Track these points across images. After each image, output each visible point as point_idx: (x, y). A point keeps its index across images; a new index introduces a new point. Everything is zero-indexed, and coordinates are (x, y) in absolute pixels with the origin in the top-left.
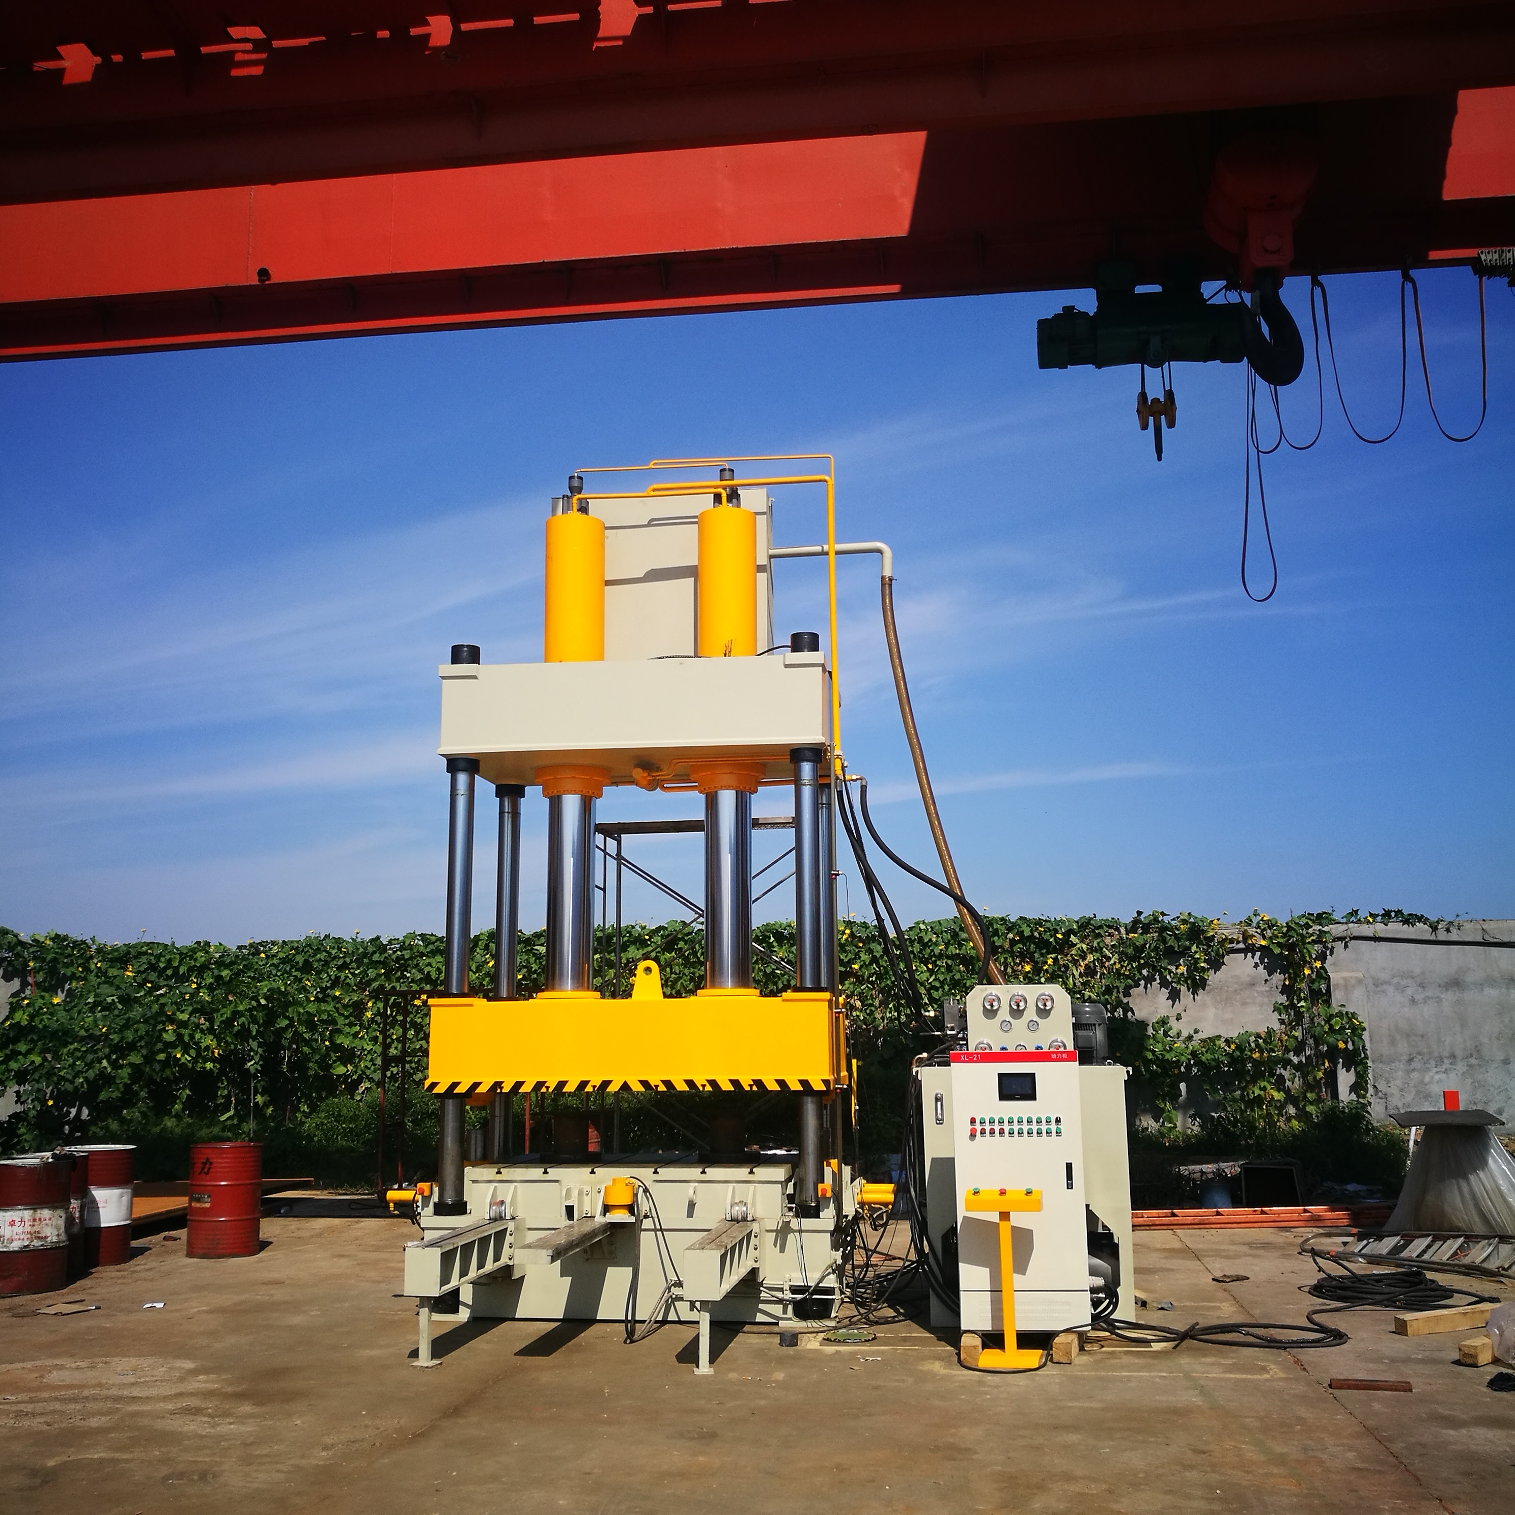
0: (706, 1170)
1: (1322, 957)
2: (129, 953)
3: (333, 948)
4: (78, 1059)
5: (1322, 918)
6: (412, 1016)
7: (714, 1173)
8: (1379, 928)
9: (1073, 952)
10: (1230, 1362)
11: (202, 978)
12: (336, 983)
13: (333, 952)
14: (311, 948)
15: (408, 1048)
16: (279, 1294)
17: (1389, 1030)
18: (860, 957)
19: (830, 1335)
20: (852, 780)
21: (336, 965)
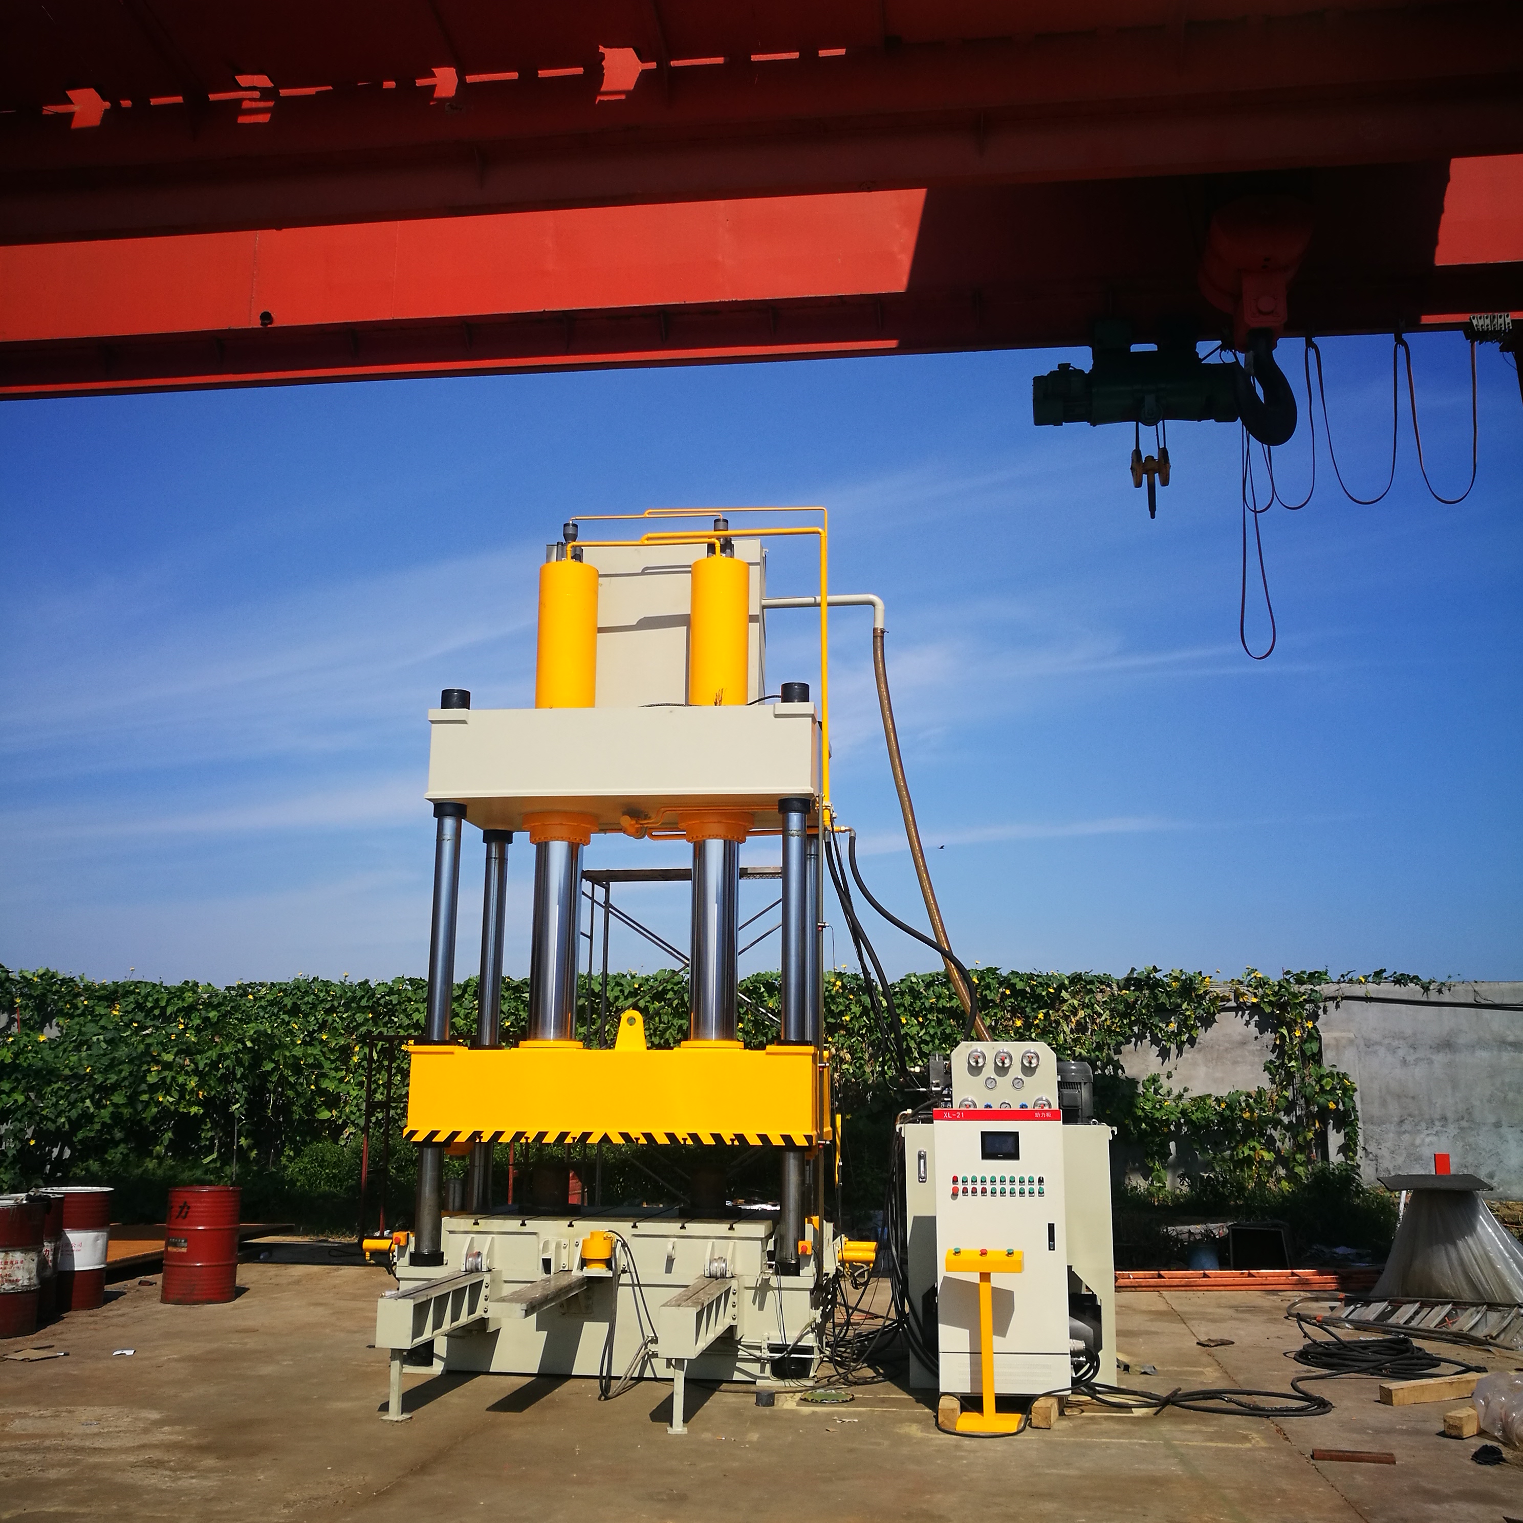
0: (686, 1225)
1: (1314, 1017)
2: (116, 992)
3: (322, 991)
4: (62, 1098)
5: (1315, 977)
6: (398, 1061)
7: (693, 1228)
8: (1372, 989)
9: (1064, 1008)
10: (1211, 1429)
11: (190, 1018)
12: (323, 1026)
13: (322, 995)
14: (299, 990)
15: (394, 1094)
16: (252, 1343)
17: (1380, 1091)
18: (850, 1009)
19: (808, 1395)
20: (841, 831)
21: (323, 1008)
